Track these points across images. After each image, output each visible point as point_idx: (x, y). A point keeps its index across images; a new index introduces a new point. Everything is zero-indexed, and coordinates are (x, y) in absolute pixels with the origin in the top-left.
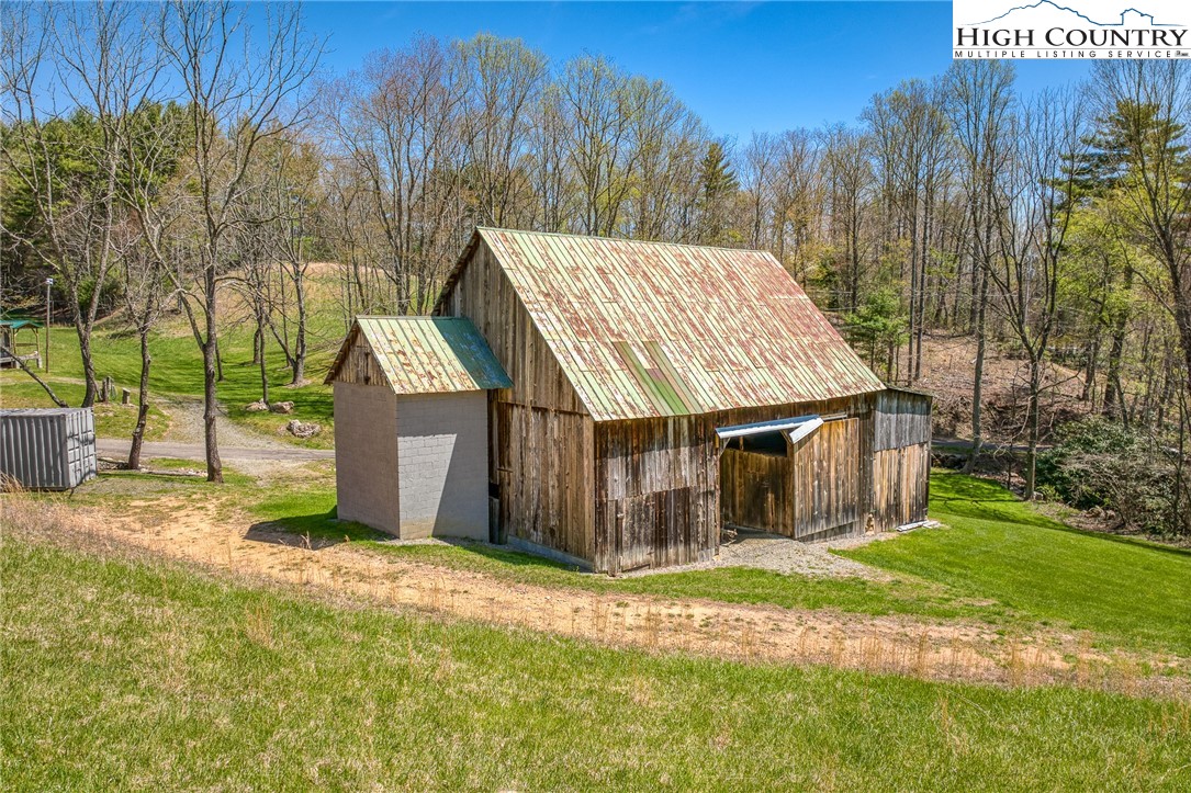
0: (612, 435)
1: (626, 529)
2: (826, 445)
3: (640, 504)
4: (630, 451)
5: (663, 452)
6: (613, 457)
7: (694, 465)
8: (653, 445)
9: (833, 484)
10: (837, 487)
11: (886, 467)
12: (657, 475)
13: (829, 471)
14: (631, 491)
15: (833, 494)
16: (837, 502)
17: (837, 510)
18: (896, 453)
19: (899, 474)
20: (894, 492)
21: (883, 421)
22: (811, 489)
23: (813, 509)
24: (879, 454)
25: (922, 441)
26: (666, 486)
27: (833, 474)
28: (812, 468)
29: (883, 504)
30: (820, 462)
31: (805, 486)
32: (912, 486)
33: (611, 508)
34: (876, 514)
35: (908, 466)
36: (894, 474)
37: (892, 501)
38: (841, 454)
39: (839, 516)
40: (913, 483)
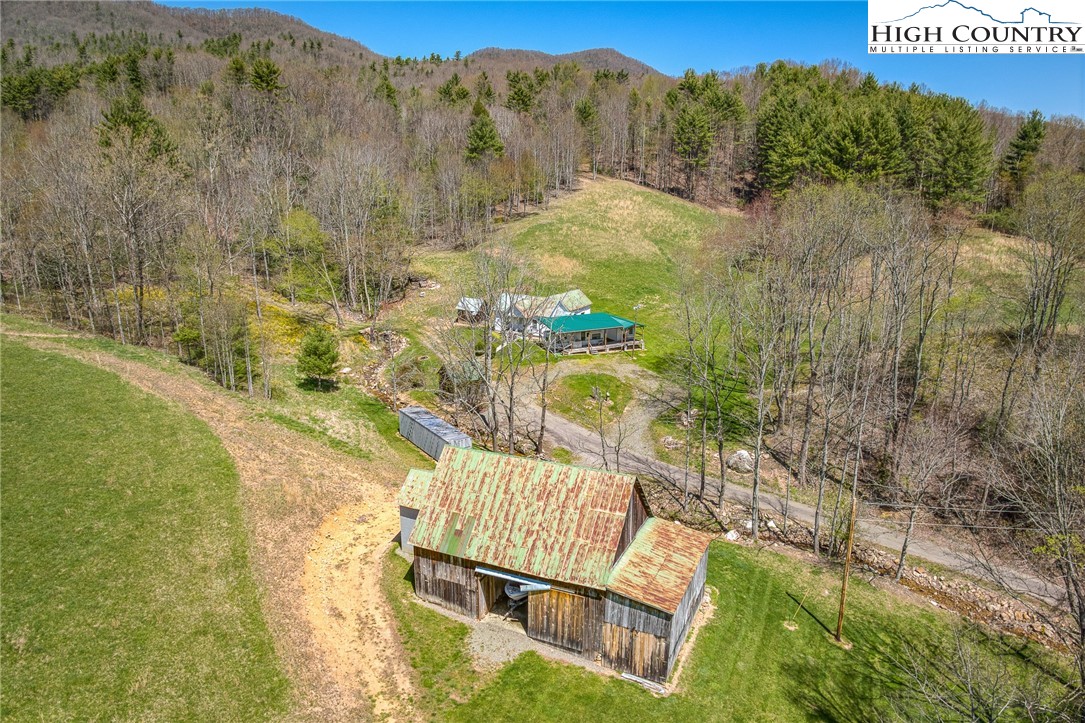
1: (430, 587)
3: (436, 580)
4: (430, 559)
5: (448, 566)
6: (423, 559)
7: (464, 576)
8: (442, 561)
9: (560, 623)
10: (563, 626)
11: (617, 635)
12: (443, 572)
13: (557, 615)
14: (431, 574)
15: (560, 628)
16: (563, 632)
17: (563, 637)
18: (628, 631)
19: (631, 644)
20: (626, 652)
21: (613, 608)
22: (540, 618)
23: (542, 628)
24: (609, 625)
25: (659, 635)
26: (448, 579)
27: (560, 617)
28: (542, 609)
29: (613, 654)
30: (549, 608)
31: (536, 616)
32: (646, 657)
33: (422, 577)
34: (605, 656)
35: (642, 644)
36: (625, 642)
37: (623, 656)
38: (568, 610)
39: (564, 641)
40: (647, 656)
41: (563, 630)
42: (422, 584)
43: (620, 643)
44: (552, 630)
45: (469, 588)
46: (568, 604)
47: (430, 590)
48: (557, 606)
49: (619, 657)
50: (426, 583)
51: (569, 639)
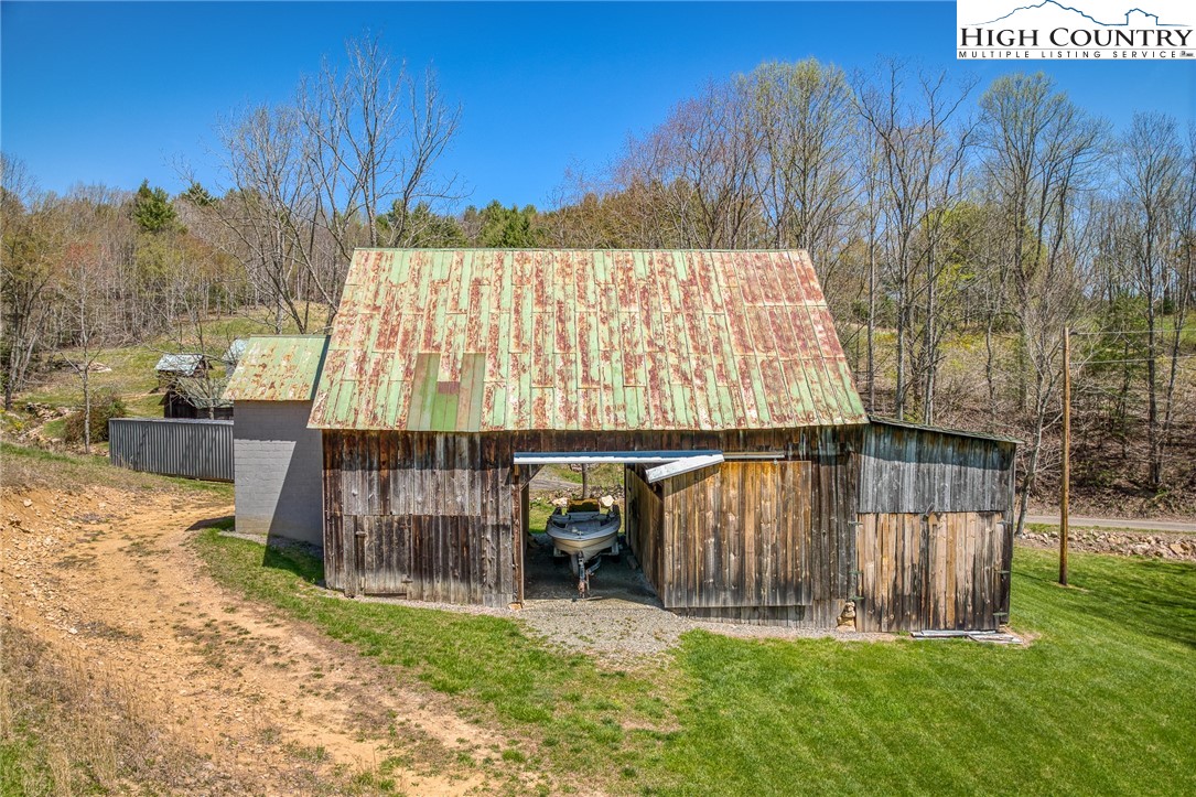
0: (349, 445)
1: (370, 549)
2: (733, 492)
3: (390, 525)
4: (375, 464)
5: (428, 472)
6: (350, 468)
7: (478, 492)
8: (412, 461)
9: (750, 547)
10: (759, 552)
11: (891, 538)
12: (415, 496)
13: (741, 528)
14: (377, 509)
15: (751, 560)
16: (760, 572)
17: (759, 583)
18: (917, 520)
19: (925, 552)
20: (914, 577)
21: (879, 471)
22: (699, 547)
23: (704, 575)
24: (871, 518)
25: (988, 508)
26: (430, 511)
27: (750, 532)
28: (703, 520)
29: (884, 592)
30: (721, 514)
31: (686, 543)
32: (961, 575)
33: (348, 524)
34: (865, 602)
35: (951, 544)
36: (911, 551)
37: (908, 590)
38: (770, 507)
39: (764, 593)
40: (963, 570)
41: (760, 564)
42: (347, 545)
43: (899, 558)
44: (731, 571)
45: (491, 520)
46: (770, 489)
47: (369, 557)
48: (742, 503)
49: (897, 597)
50: (358, 539)
51: (776, 584)
